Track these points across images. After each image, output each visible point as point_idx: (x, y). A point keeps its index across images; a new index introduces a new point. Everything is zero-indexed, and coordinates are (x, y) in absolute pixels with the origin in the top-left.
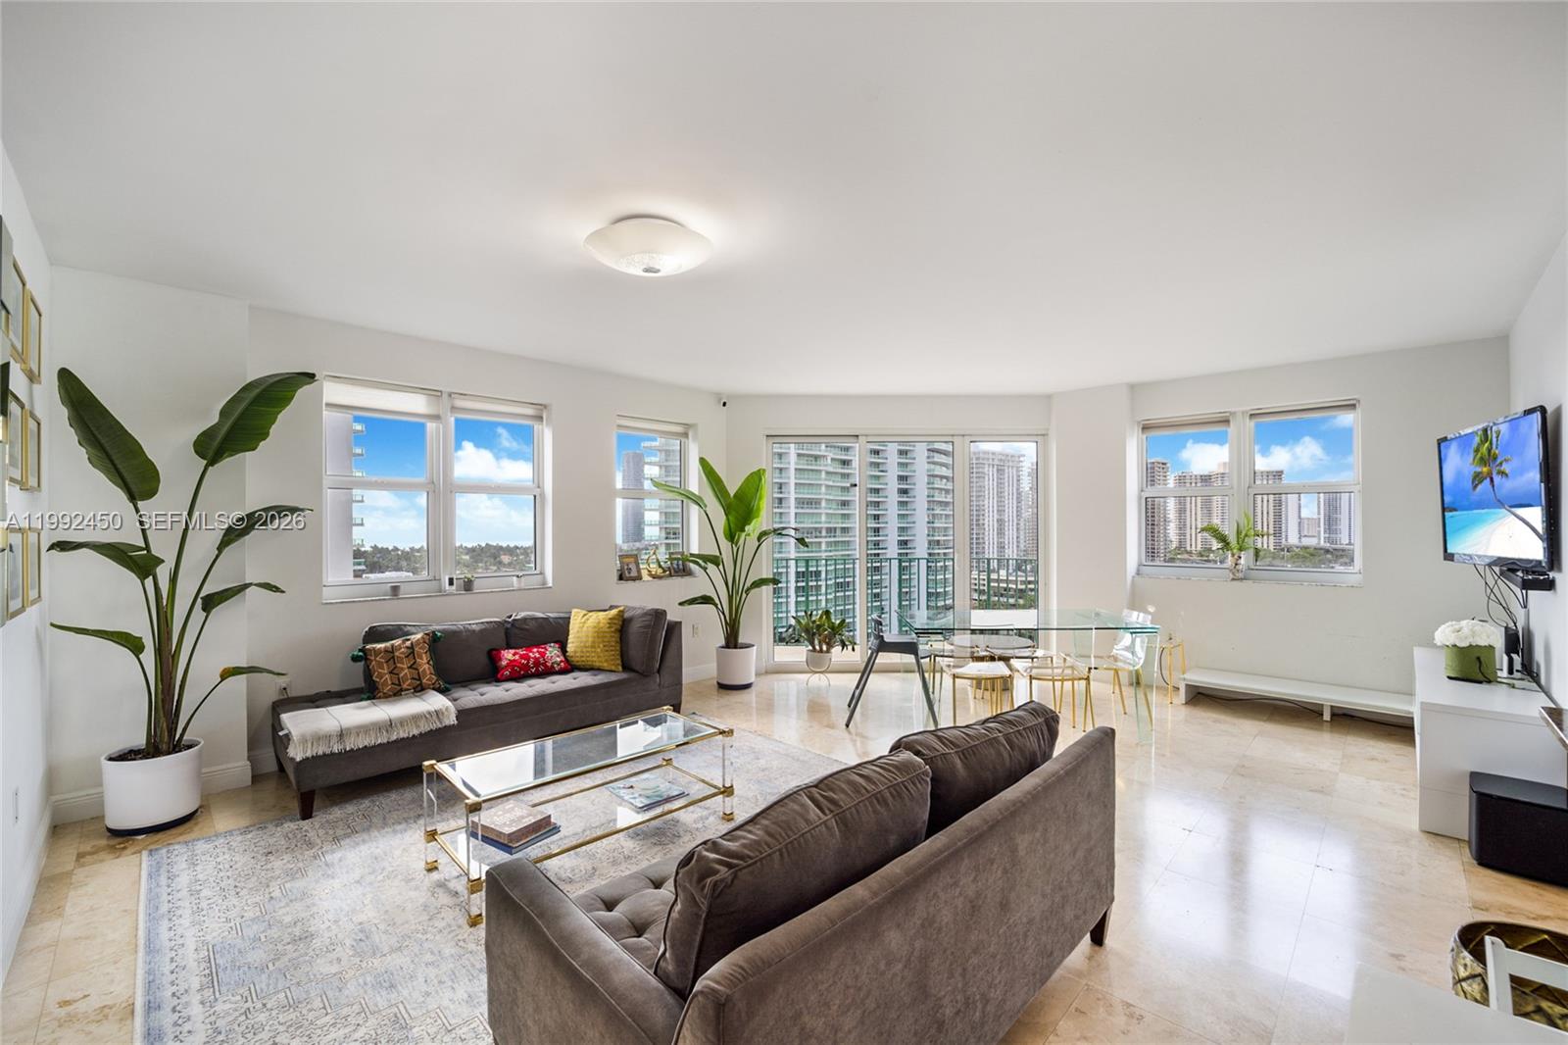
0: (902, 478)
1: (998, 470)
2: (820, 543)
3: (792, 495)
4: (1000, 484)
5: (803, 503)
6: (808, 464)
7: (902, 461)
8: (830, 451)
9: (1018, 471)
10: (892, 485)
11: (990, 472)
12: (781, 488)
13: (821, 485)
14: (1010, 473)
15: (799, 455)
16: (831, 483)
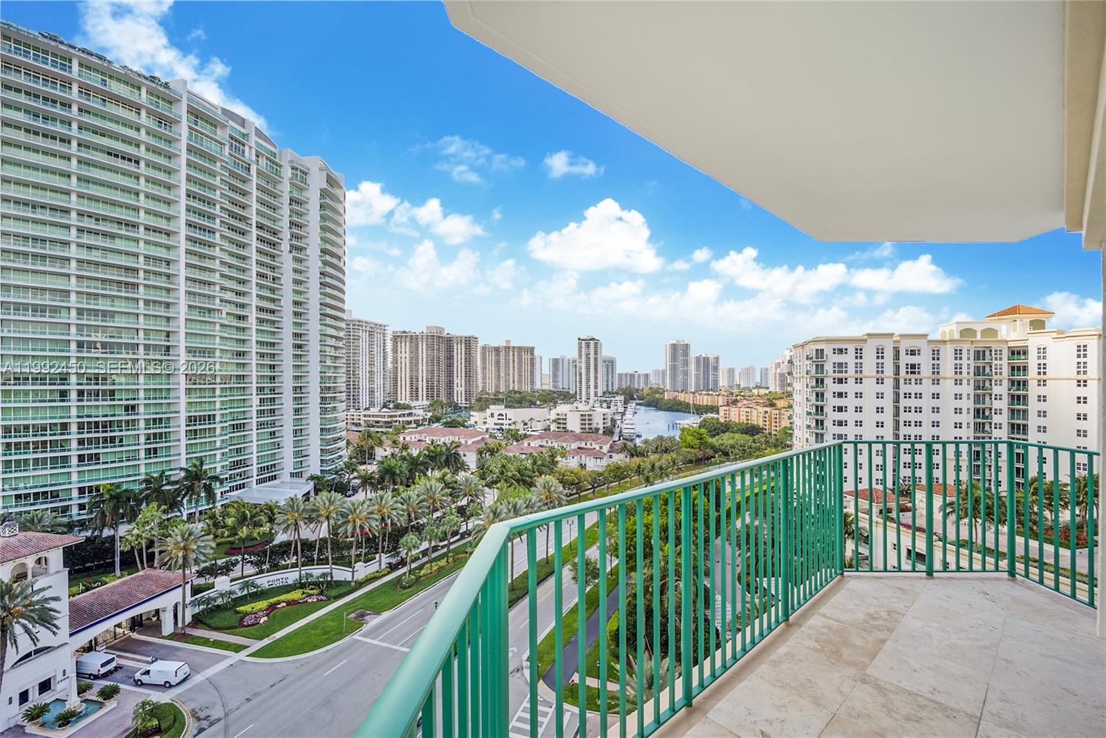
0: (296, 335)
1: (370, 335)
2: (214, 389)
3: (181, 342)
4: (371, 345)
5: (195, 352)
6: (200, 316)
7: (295, 320)
8: (225, 306)
9: (384, 336)
10: (287, 341)
11: (364, 336)
12: (168, 336)
13: (215, 336)
14: (377, 337)
15: (190, 306)
16: (226, 335)
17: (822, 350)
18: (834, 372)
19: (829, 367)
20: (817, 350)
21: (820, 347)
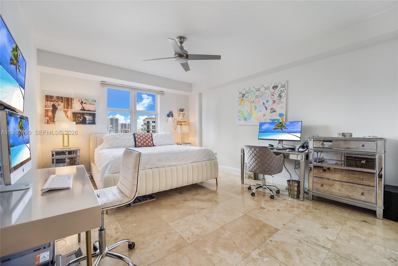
17: (149, 121)
18: (153, 129)
19: (151, 127)
20: (148, 121)
21: (148, 120)
